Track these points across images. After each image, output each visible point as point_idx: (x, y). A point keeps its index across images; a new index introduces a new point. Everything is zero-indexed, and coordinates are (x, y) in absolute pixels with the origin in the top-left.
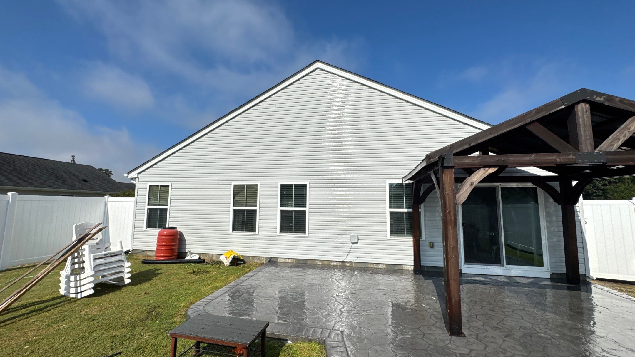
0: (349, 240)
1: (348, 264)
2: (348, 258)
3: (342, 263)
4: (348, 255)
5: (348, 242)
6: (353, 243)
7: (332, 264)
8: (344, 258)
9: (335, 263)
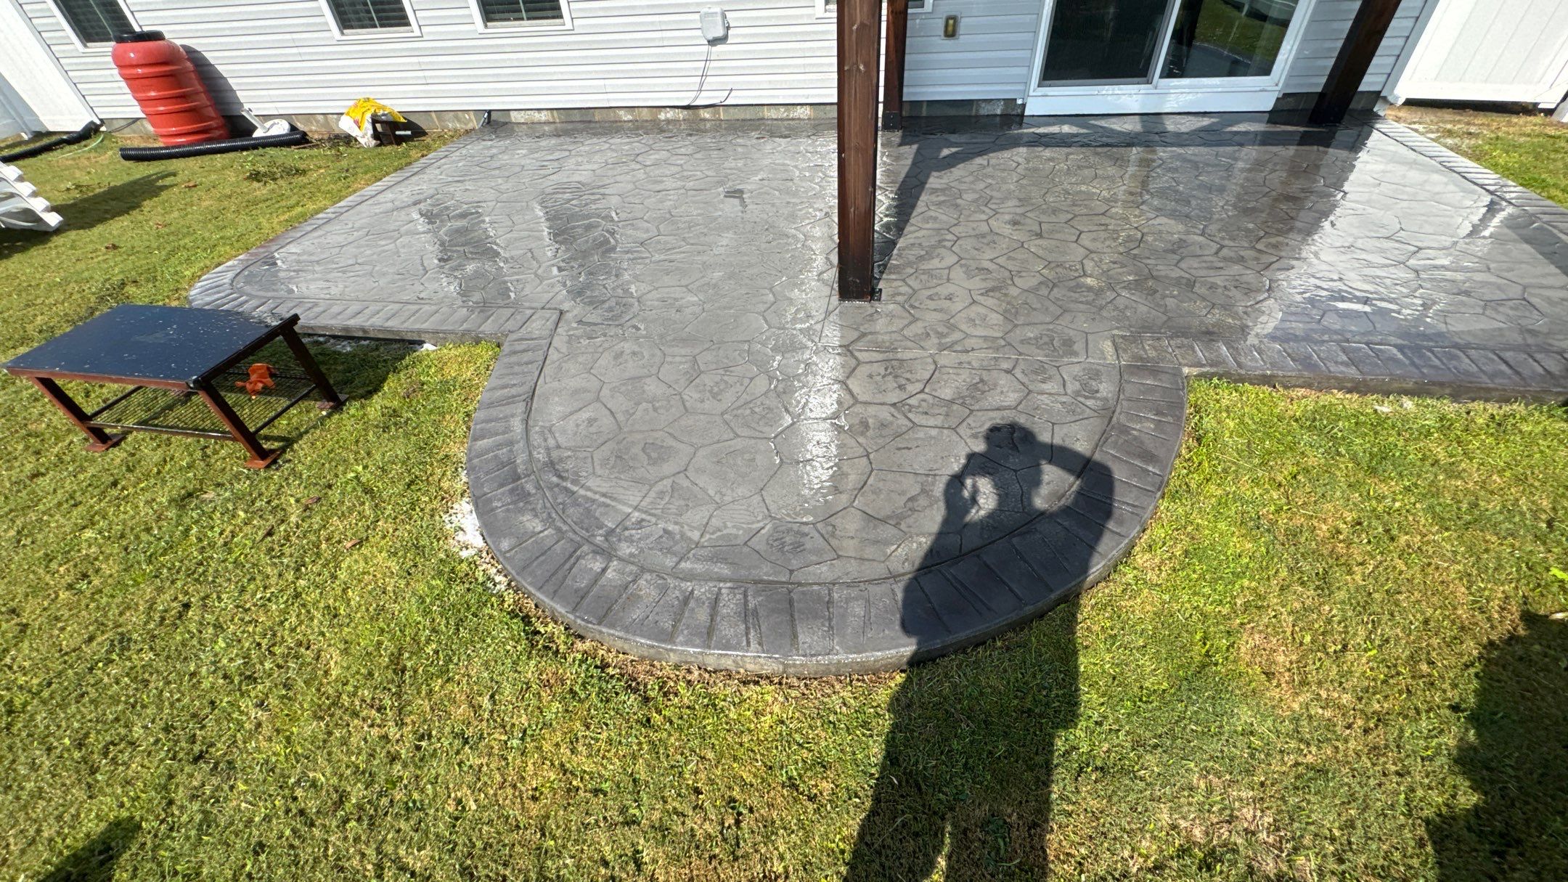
0: (699, 33)
1: (706, 114)
2: (703, 94)
3: (690, 112)
4: (701, 84)
5: (697, 37)
6: (713, 42)
7: (662, 116)
8: (693, 94)
9: (670, 114)
